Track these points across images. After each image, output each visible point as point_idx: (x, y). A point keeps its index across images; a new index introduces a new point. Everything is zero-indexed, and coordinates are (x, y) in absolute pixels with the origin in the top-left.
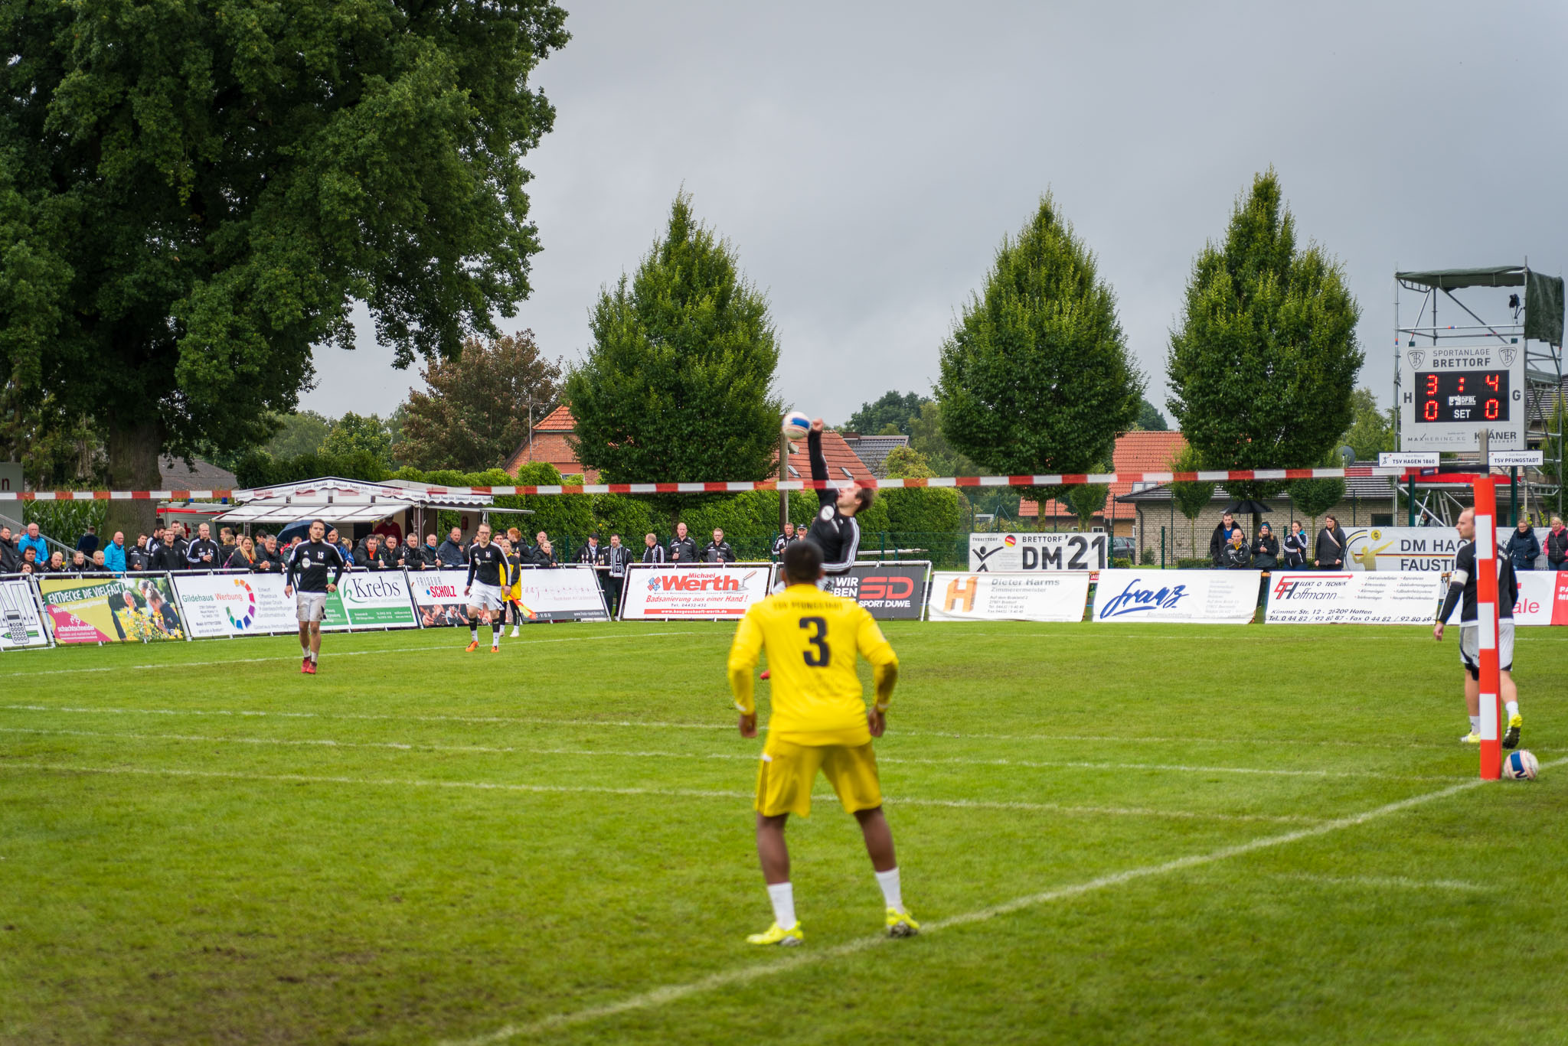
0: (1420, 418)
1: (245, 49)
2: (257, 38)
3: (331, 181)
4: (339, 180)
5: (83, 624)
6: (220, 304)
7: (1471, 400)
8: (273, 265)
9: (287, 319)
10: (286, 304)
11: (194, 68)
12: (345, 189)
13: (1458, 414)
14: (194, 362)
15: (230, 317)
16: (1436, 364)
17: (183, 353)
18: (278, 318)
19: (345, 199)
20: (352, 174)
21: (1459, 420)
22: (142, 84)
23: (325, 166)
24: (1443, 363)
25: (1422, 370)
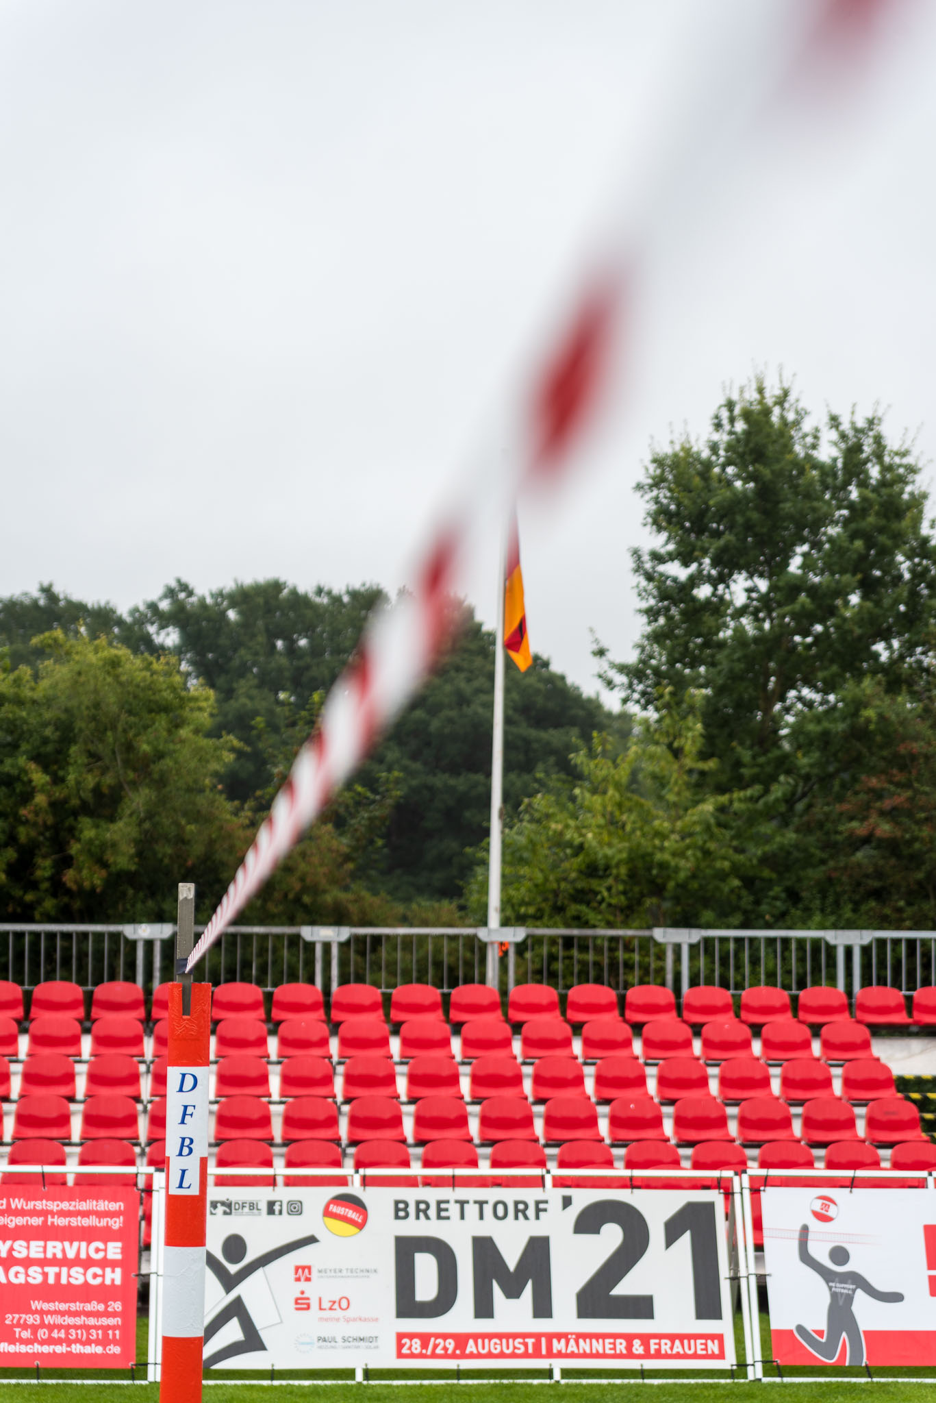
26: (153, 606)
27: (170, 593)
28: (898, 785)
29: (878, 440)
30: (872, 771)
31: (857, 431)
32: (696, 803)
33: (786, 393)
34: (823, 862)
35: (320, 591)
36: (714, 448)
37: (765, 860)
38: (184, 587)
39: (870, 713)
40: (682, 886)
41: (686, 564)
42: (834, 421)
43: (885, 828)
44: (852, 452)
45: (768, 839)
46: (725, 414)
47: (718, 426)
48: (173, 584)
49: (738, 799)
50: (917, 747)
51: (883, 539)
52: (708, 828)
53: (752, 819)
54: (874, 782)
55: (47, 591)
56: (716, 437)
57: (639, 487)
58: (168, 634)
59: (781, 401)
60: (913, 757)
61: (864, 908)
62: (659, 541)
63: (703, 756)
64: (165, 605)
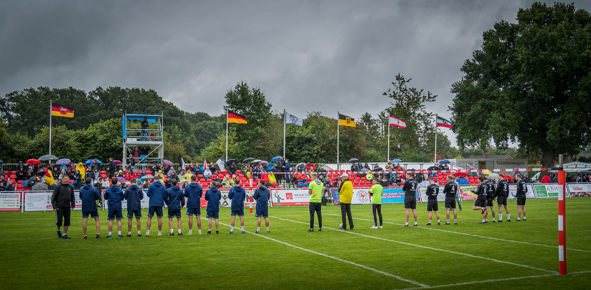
1: (558, 65)
2: (561, 61)
3: (580, 93)
4: (582, 92)
5: (470, 196)
6: (557, 123)
8: (569, 113)
9: (573, 125)
10: (572, 122)
11: (548, 71)
12: (584, 94)
14: (550, 136)
15: (559, 126)
17: (547, 135)
18: (571, 126)
19: (584, 97)
20: (585, 91)
22: (535, 75)
23: (579, 89)
26: (94, 92)
27: (97, 89)
28: (263, 141)
29: (260, 93)
30: (259, 139)
31: (256, 91)
32: (235, 143)
33: (246, 84)
34: (252, 151)
35: (127, 89)
36: (235, 91)
37: (244, 151)
38: (100, 88)
39: (259, 131)
40: (233, 155)
41: (231, 108)
42: (253, 89)
43: (261, 147)
44: (256, 93)
45: (245, 148)
46: (237, 87)
47: (236, 88)
48: (98, 87)
49: (241, 143)
50: (266, 136)
51: (260, 106)
52: (237, 147)
53: (242, 146)
54: (260, 141)
55: (71, 88)
56: (236, 90)
57: (225, 97)
58: (97, 97)
59: (245, 84)
60: (265, 137)
61: (258, 158)
62: (228, 105)
63: (236, 137)
64: (96, 92)
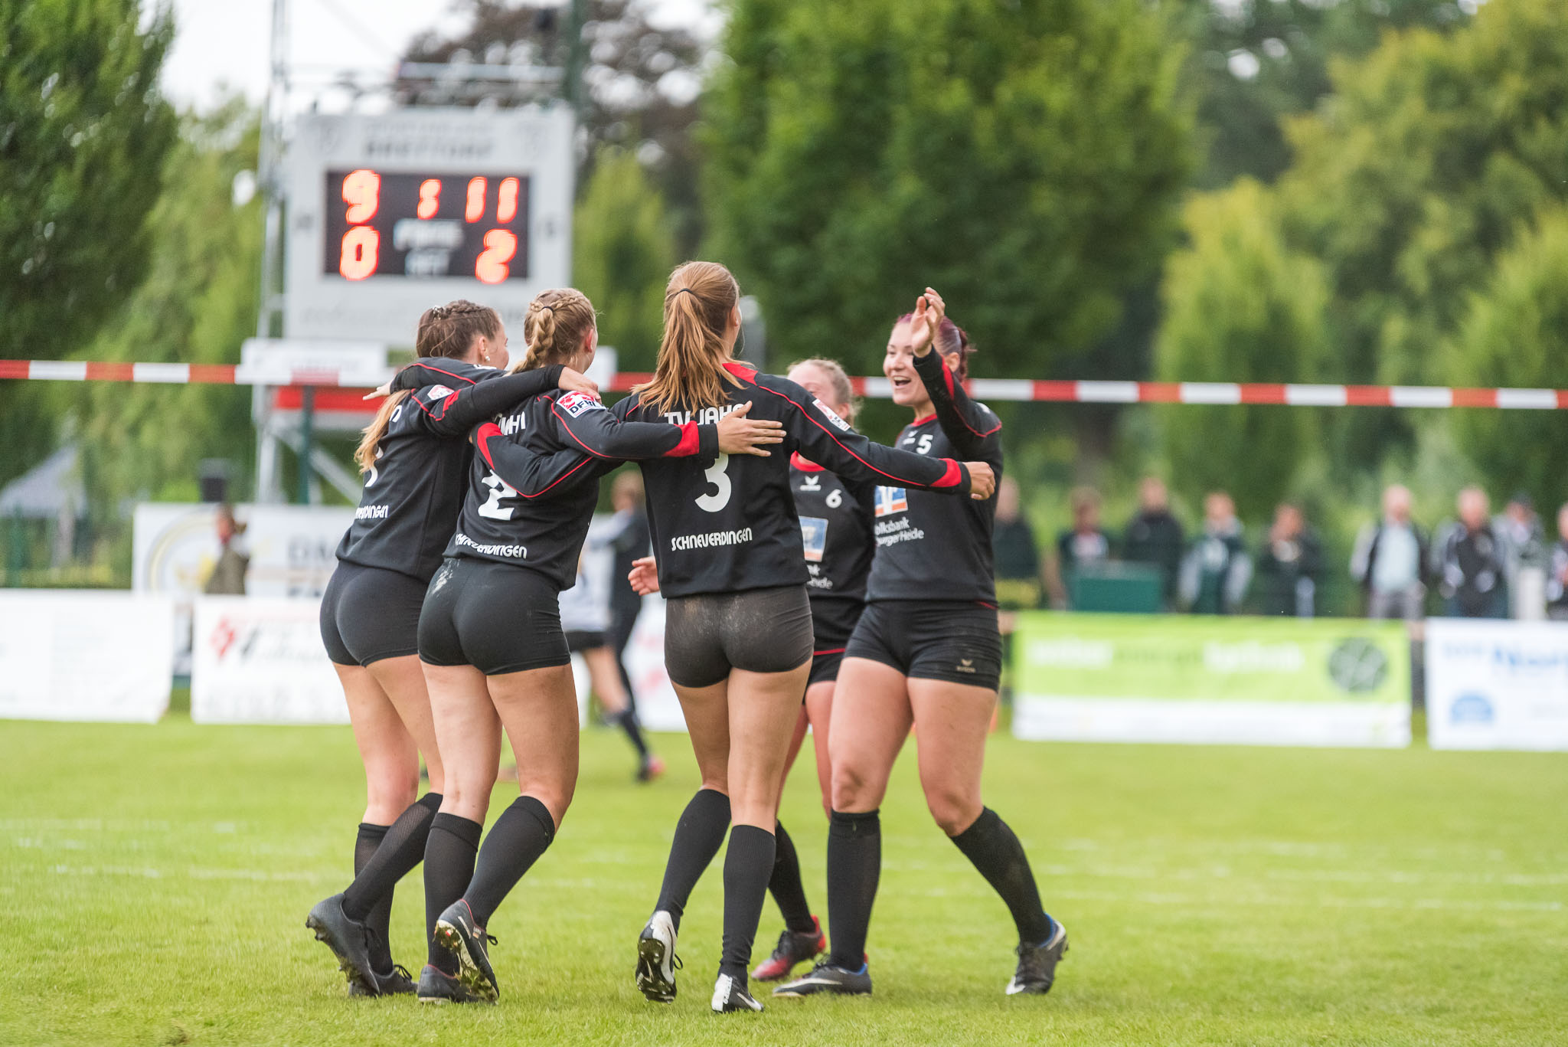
0: (332, 265)
7: (449, 234)
13: (418, 263)
16: (370, 149)
21: (419, 277)
24: (388, 148)
25: (340, 159)
